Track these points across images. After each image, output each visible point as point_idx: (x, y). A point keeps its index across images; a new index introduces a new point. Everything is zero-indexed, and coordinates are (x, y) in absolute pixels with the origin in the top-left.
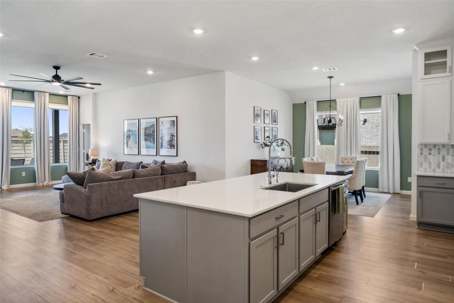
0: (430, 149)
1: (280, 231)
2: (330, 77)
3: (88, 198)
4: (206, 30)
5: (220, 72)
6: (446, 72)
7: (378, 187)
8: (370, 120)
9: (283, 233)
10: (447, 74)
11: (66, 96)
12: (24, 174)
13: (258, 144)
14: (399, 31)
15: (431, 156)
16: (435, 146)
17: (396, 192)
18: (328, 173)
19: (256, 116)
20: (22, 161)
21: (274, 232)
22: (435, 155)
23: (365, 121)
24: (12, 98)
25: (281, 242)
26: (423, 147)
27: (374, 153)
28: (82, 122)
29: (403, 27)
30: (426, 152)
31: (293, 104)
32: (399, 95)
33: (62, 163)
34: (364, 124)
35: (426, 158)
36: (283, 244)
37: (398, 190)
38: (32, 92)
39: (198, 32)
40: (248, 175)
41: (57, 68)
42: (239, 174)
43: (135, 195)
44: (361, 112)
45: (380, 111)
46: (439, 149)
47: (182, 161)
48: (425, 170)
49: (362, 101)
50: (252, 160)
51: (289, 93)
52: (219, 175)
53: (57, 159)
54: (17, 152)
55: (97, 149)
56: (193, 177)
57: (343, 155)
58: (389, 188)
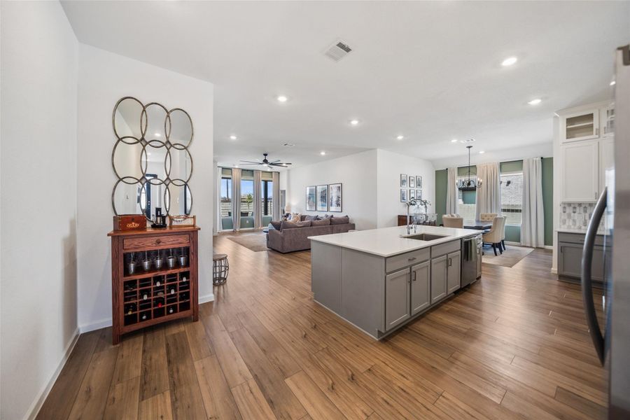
0: (575, 208)
1: (413, 270)
2: (469, 147)
3: (283, 238)
4: (360, 121)
5: (373, 149)
6: (592, 134)
7: (519, 241)
8: (514, 182)
9: (415, 272)
10: (594, 136)
11: (271, 172)
12: (248, 222)
13: (404, 204)
14: (535, 102)
15: (576, 214)
16: (580, 205)
17: (540, 246)
18: (465, 228)
19: (403, 182)
20: (246, 214)
21: (408, 270)
22: (579, 213)
23: (509, 183)
24: (242, 175)
25: (413, 278)
26: (566, 206)
27: (517, 211)
28: (281, 189)
29: (539, 98)
30: (569, 210)
31: (436, 171)
32: (542, 158)
33: (269, 215)
34: (507, 185)
35: (569, 216)
36: (415, 280)
37: (542, 244)
38: (252, 171)
39: (355, 122)
40: (395, 226)
41: (265, 155)
42: (388, 225)
43: (309, 238)
44: (501, 175)
45: (522, 174)
46: (585, 207)
47: (345, 215)
48: (569, 227)
49: (503, 166)
50: (399, 216)
51: (432, 162)
52: (372, 226)
53: (266, 213)
54: (244, 208)
55: (289, 206)
56: (353, 227)
57: (483, 212)
58: (531, 243)
